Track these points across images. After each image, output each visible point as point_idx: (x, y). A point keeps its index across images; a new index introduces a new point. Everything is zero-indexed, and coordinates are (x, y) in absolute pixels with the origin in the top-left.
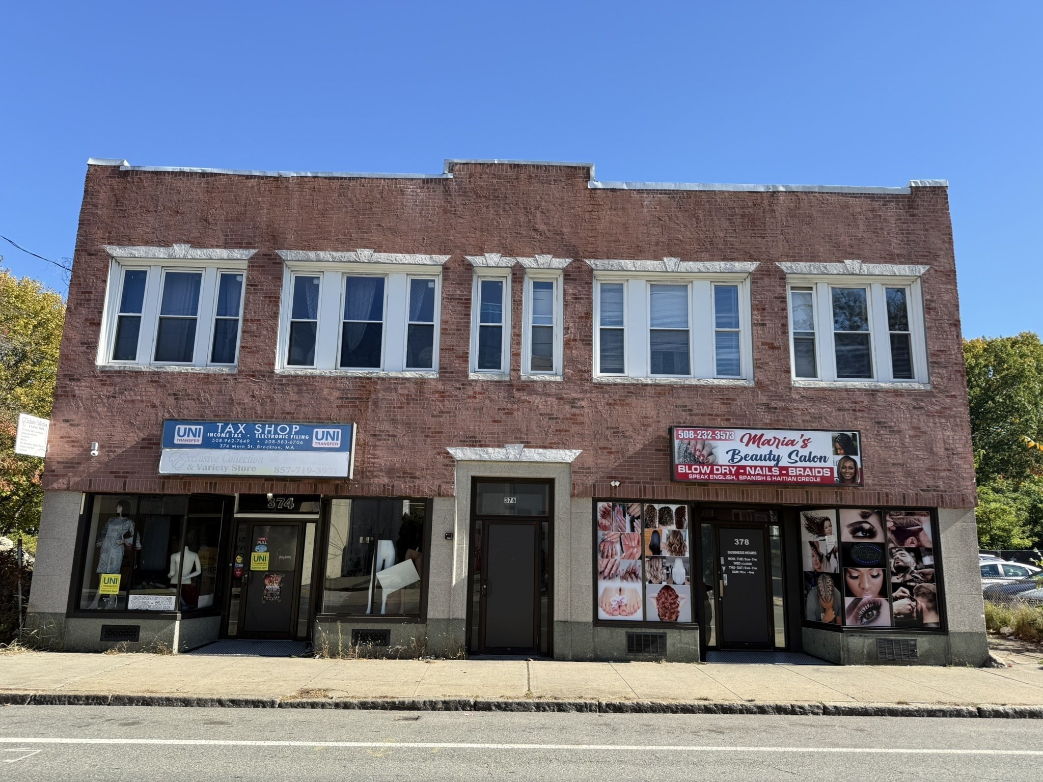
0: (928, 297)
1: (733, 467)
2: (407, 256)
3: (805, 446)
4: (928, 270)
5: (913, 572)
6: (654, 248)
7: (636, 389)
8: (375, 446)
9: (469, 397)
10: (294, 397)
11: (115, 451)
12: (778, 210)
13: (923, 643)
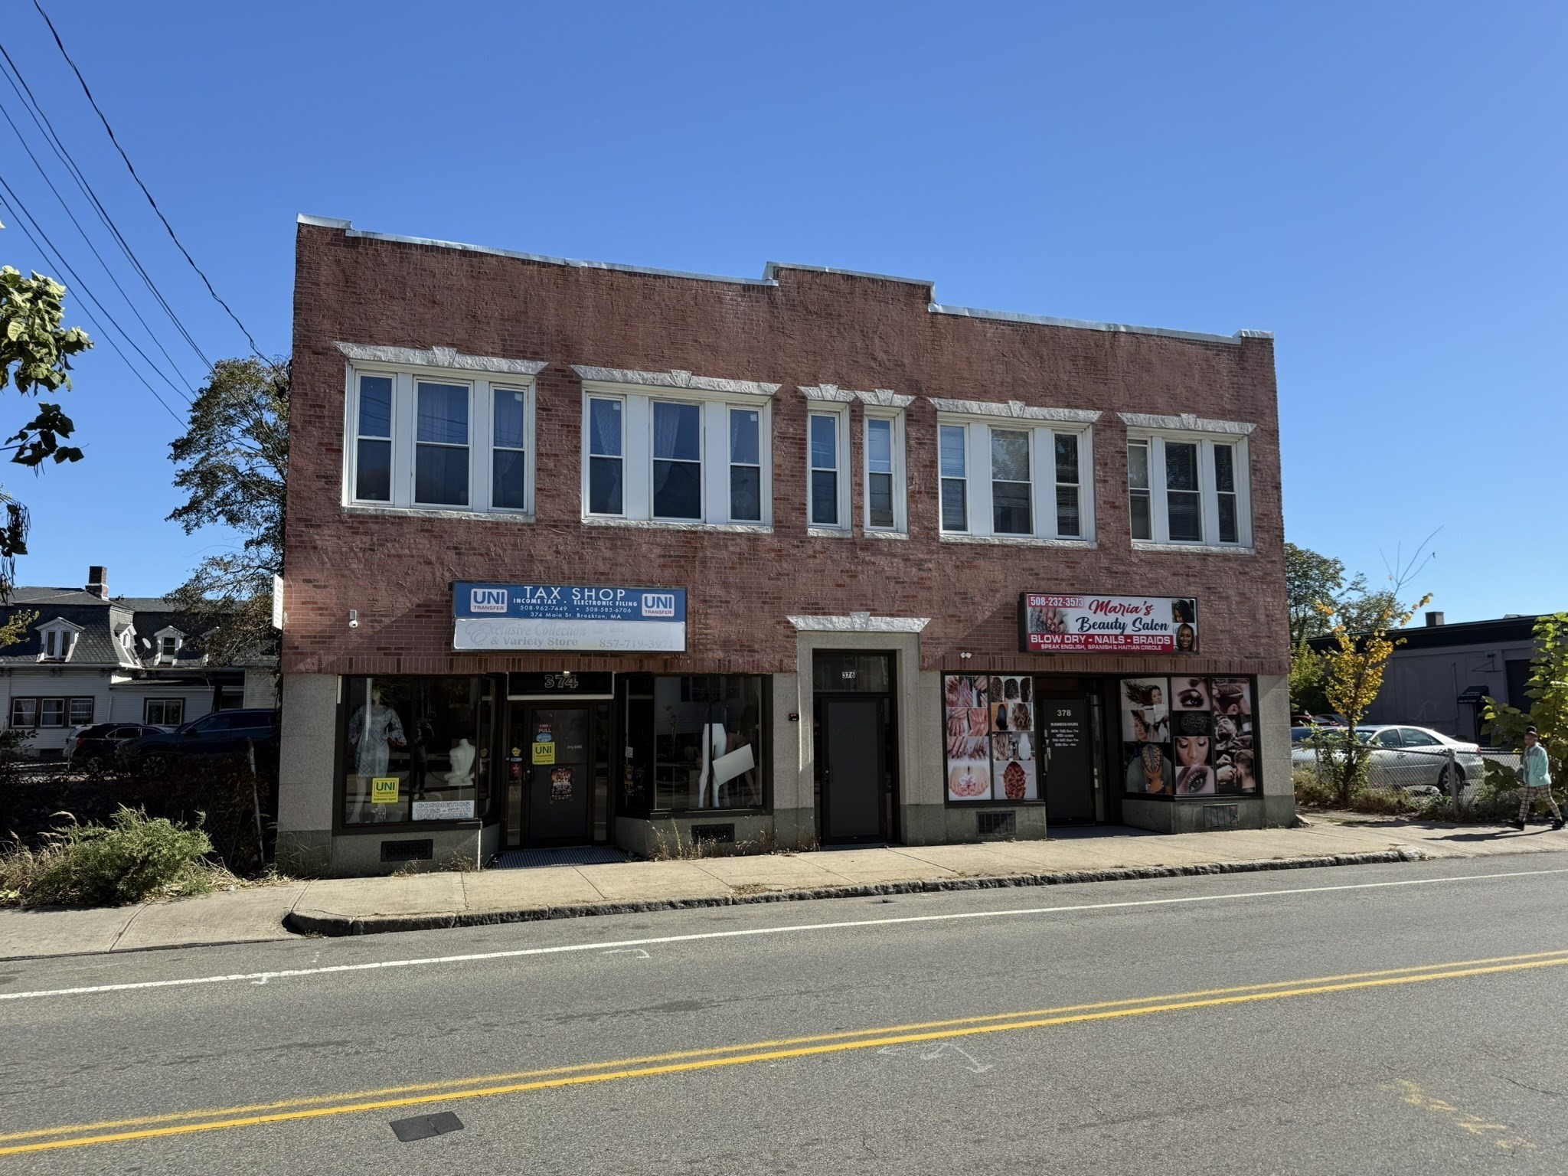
0: (1255, 458)
1: (1082, 635)
2: (732, 382)
3: (1147, 613)
4: (1255, 429)
5: (1234, 739)
6: (1000, 389)
7: (982, 550)
8: (706, 614)
9: (809, 557)
10: (608, 554)
11: (381, 621)
12: (1119, 353)
13: (1242, 807)
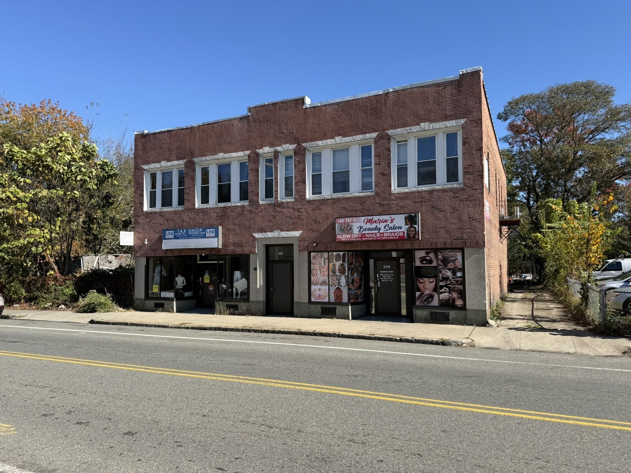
0: (465, 136)
1: (360, 234)
2: (235, 153)
3: (392, 222)
4: (466, 121)
5: (451, 280)
6: (331, 133)
7: (324, 201)
8: (229, 234)
9: (260, 212)
11: (152, 242)
12: (388, 102)
13: (452, 314)
